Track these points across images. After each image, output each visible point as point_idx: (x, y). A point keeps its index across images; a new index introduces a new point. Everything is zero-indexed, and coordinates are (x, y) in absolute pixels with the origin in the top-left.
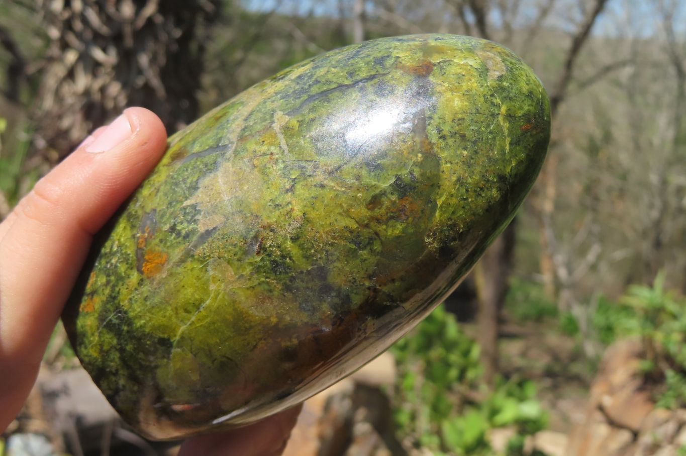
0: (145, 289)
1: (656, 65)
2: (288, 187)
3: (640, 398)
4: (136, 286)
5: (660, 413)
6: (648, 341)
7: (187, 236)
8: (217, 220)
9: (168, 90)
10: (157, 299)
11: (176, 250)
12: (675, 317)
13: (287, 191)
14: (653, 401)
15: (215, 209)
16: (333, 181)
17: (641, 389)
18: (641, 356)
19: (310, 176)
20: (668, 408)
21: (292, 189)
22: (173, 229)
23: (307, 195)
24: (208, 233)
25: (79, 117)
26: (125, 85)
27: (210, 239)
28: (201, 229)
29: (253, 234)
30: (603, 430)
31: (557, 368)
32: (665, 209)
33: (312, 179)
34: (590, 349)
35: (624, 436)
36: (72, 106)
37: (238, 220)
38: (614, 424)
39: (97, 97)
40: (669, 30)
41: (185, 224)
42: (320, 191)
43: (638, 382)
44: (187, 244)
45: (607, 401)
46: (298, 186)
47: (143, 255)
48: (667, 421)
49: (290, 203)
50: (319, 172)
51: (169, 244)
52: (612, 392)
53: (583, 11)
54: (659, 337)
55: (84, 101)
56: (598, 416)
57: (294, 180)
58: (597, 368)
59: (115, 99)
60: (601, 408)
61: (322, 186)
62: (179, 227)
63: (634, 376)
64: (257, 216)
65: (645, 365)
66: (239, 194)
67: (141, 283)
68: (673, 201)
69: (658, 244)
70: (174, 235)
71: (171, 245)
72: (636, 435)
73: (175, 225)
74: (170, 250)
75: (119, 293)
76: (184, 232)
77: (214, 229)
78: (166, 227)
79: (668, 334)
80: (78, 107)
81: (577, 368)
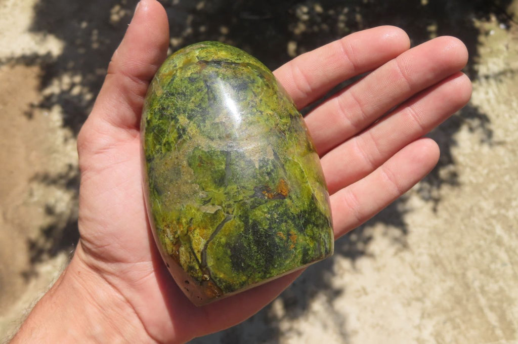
0: (294, 197)
2: (260, 113)
4: (291, 201)
7: (274, 166)
8: (270, 149)
10: (298, 191)
11: (280, 173)
13: (262, 114)
15: (263, 150)
16: (259, 96)
19: (256, 104)
21: (261, 112)
22: (269, 174)
23: (265, 107)
24: (275, 154)
27: (278, 154)
28: (272, 158)
29: (278, 133)
33: (257, 104)
37: (271, 138)
41: (268, 167)
42: (263, 101)
44: (278, 166)
46: (260, 109)
47: (279, 194)
49: (267, 114)
50: (255, 100)
51: (276, 177)
57: (257, 111)
61: (261, 100)
62: (269, 170)
64: (271, 129)
66: (258, 137)
67: (290, 198)
70: (272, 173)
71: (277, 175)
73: (267, 173)
74: (279, 176)
75: (292, 214)
76: (272, 168)
77: (273, 151)
78: (267, 178)
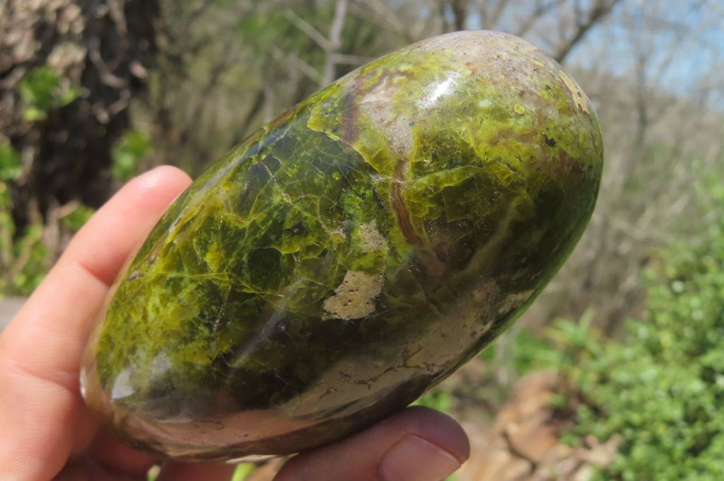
1: (622, 106)
3: (546, 431)
5: (562, 450)
6: (564, 376)
9: (130, 26)
12: (594, 357)
14: (557, 436)
17: (548, 423)
18: (554, 390)
20: (571, 445)
25: (29, 35)
26: (84, 12)
30: (502, 457)
31: (466, 390)
32: (601, 251)
34: (503, 376)
35: (523, 467)
36: (23, 21)
38: (515, 453)
39: (51, 17)
40: (640, 73)
43: (546, 416)
45: (513, 429)
48: (566, 458)
52: (519, 420)
53: (562, 36)
54: (576, 374)
55: (37, 18)
56: (501, 443)
58: (508, 396)
59: (71, 24)
60: (505, 435)
63: (544, 408)
65: (556, 400)
68: (611, 245)
69: (588, 285)
72: (534, 467)
79: (586, 372)
80: (30, 23)
81: (485, 393)
